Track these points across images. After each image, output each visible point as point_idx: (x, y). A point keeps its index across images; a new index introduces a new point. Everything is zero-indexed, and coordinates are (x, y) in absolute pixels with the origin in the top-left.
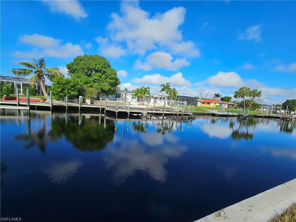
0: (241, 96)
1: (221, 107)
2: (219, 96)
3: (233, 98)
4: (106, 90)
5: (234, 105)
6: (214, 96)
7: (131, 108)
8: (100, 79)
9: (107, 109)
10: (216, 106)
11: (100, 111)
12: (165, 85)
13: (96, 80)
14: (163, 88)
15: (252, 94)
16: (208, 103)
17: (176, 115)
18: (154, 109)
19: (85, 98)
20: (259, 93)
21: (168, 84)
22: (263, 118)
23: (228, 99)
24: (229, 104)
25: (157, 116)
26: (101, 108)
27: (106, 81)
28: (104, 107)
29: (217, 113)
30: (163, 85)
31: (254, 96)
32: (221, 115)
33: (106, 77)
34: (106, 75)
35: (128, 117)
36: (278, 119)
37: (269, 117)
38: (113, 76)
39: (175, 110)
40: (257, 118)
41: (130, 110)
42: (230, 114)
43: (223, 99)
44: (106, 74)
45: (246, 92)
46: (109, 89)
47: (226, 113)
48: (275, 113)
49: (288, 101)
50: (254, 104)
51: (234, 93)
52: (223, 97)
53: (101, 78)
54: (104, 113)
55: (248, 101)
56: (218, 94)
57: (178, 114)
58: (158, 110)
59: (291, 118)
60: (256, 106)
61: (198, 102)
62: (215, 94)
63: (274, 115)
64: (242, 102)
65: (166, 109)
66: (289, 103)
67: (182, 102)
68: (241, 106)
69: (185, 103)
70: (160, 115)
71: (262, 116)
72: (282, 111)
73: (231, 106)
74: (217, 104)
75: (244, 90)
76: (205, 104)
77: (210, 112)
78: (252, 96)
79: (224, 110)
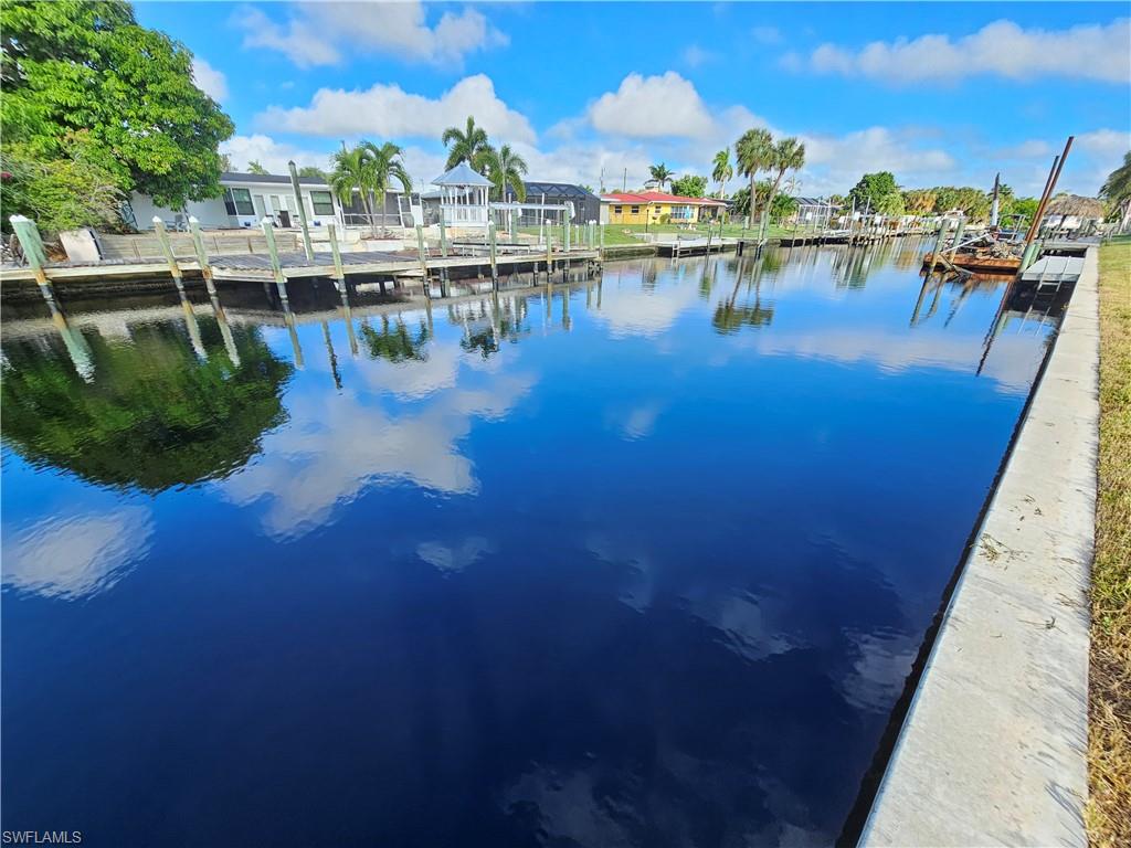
0: (745, 170)
1: (681, 220)
2: (665, 175)
3: (711, 179)
4: (161, 171)
5: (717, 207)
6: (650, 177)
7: (345, 258)
8: (96, 105)
9: (217, 273)
10: (663, 218)
11: (178, 291)
12: (465, 133)
13: (71, 110)
14: (459, 147)
15: (778, 159)
16: (634, 207)
17: (543, 266)
18: (444, 253)
19: (51, 227)
20: (796, 154)
21: (476, 127)
22: (803, 247)
23: (696, 188)
24: (704, 204)
25: (462, 281)
26: (175, 274)
27: (143, 119)
28: (194, 266)
29: (677, 242)
30: (455, 133)
31: (782, 164)
32: (687, 252)
33: (127, 87)
34: (126, 78)
35: (345, 301)
36: (840, 246)
37: (817, 242)
38: (172, 84)
39: (533, 248)
40: (786, 250)
41: (345, 266)
42: (716, 242)
43: (678, 187)
44: (125, 68)
45: (761, 150)
46: (179, 167)
47: (701, 242)
48: (834, 225)
49: (866, 181)
50: (778, 199)
51: (714, 162)
52: (679, 179)
53: (99, 98)
54: (209, 295)
55: (761, 188)
56: (662, 168)
57: (549, 263)
58: (463, 252)
59: (872, 237)
60: (784, 204)
61: (601, 207)
62: (654, 169)
63: (833, 232)
64: (741, 194)
65: (499, 247)
66: (868, 186)
67: (558, 208)
68: (739, 209)
69: (570, 209)
70: (480, 276)
71: (802, 240)
72: (857, 216)
73: (708, 214)
74: (666, 210)
75: (756, 142)
76: (627, 214)
77: (653, 243)
78: (777, 166)
79: (692, 232)
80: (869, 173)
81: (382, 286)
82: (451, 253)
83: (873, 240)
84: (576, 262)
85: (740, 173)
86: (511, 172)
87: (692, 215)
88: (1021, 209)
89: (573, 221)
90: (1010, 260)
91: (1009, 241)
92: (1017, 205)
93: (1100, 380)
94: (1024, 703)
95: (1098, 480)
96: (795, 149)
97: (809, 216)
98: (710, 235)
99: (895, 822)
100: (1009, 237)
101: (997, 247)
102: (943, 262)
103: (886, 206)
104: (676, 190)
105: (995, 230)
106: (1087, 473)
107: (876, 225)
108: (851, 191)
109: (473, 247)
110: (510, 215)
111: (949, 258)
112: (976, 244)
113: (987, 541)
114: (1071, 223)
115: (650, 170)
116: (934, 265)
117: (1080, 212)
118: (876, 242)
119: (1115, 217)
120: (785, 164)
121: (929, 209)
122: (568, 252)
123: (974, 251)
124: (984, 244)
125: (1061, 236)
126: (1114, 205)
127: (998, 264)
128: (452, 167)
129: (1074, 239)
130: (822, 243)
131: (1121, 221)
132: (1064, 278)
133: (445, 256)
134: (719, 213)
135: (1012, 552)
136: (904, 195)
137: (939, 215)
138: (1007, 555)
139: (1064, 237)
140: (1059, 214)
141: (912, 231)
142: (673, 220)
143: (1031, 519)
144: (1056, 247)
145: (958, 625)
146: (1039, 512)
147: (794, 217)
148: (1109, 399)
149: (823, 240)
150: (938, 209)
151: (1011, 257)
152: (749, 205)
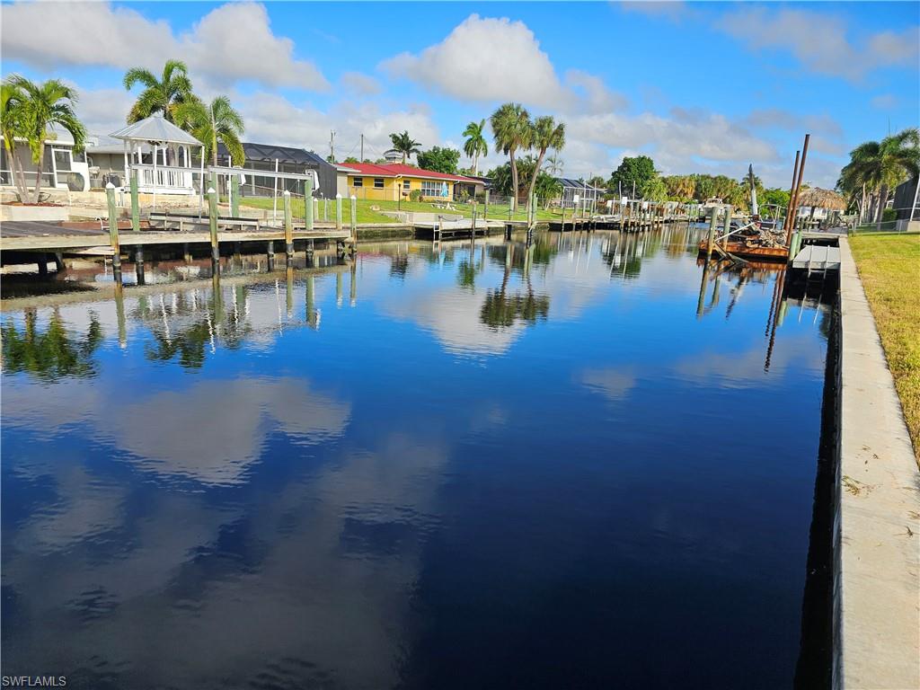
0: (503, 146)
1: (435, 198)
2: (409, 145)
3: (463, 154)
5: (474, 185)
6: (392, 146)
10: (414, 195)
12: (160, 79)
14: (149, 95)
15: (538, 137)
16: (376, 179)
17: (280, 246)
18: (136, 226)
20: (556, 133)
21: (176, 74)
22: (574, 231)
23: (447, 162)
24: (458, 180)
29: (437, 223)
30: (146, 77)
31: (542, 142)
32: (451, 234)
36: (611, 232)
37: (588, 227)
39: (264, 224)
42: (481, 224)
43: (426, 159)
45: (518, 126)
47: (464, 224)
48: (602, 209)
49: (627, 164)
50: (541, 180)
51: (465, 134)
52: (426, 151)
55: (521, 166)
56: (405, 136)
57: (289, 242)
59: (642, 224)
60: (548, 186)
61: (338, 177)
62: (395, 137)
63: (602, 217)
64: (499, 170)
65: (220, 222)
66: (629, 170)
67: (299, 177)
68: (498, 189)
69: (312, 179)
70: (187, 257)
71: (571, 225)
72: (624, 200)
73: (465, 192)
74: (416, 186)
75: (513, 118)
76: (368, 189)
77: (408, 223)
78: (538, 144)
79: (451, 212)
80: (629, 157)
81: (43, 268)
82: (146, 226)
83: (643, 226)
84: (321, 243)
85: (498, 149)
86: (225, 130)
87: (447, 192)
88: (772, 199)
89: (317, 194)
90: (777, 249)
91: (771, 230)
92: (768, 196)
93: (885, 353)
94: (910, 584)
95: (908, 429)
96: (554, 128)
97: (577, 199)
98: (474, 215)
99: (857, 669)
100: (771, 226)
101: (763, 236)
102: (718, 249)
103: (650, 191)
104: (424, 162)
105: (758, 219)
106: (900, 426)
107: (644, 211)
108: (613, 174)
109: (181, 219)
110: (229, 182)
111: (722, 245)
112: (744, 232)
113: (848, 480)
114: (818, 214)
115: (391, 138)
116: (711, 252)
117: (826, 204)
118: (647, 228)
119: (853, 209)
120: (545, 143)
121: (690, 196)
122: (312, 230)
123: (743, 239)
124: (750, 232)
125: (813, 226)
126: (849, 198)
127: (767, 253)
128: (140, 118)
129: (825, 230)
130: (592, 228)
131: (859, 213)
132: (827, 266)
133: (137, 229)
134: (478, 190)
135: (868, 487)
136: (664, 180)
137: (700, 203)
138: (866, 490)
139: (816, 228)
140: (808, 205)
141: (679, 217)
142: (425, 197)
143: (872, 461)
144: (811, 237)
145: (849, 541)
146: (876, 456)
147: (558, 200)
148: (899, 367)
149: (593, 224)
150: (700, 196)
151: (777, 246)
152: (510, 183)
